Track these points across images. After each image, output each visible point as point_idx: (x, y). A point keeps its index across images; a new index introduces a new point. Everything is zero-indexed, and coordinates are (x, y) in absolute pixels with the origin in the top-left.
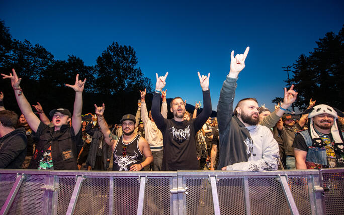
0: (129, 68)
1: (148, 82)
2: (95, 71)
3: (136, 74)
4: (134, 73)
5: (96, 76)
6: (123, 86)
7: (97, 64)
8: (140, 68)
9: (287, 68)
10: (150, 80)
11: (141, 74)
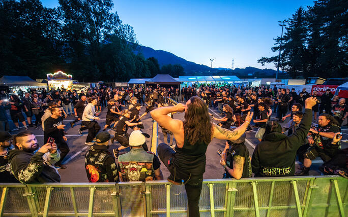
0: (103, 11)
1: (130, 31)
2: (59, 15)
3: (113, 21)
4: (110, 19)
5: (62, 22)
6: (98, 36)
7: (59, 5)
8: (116, 13)
9: (283, 22)
10: (132, 28)
11: (118, 21)
